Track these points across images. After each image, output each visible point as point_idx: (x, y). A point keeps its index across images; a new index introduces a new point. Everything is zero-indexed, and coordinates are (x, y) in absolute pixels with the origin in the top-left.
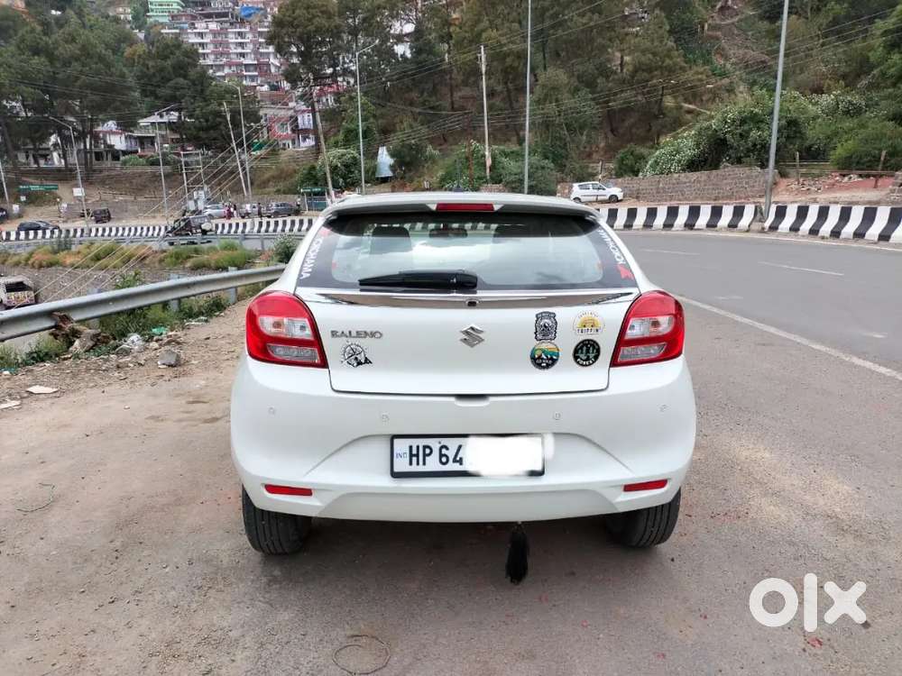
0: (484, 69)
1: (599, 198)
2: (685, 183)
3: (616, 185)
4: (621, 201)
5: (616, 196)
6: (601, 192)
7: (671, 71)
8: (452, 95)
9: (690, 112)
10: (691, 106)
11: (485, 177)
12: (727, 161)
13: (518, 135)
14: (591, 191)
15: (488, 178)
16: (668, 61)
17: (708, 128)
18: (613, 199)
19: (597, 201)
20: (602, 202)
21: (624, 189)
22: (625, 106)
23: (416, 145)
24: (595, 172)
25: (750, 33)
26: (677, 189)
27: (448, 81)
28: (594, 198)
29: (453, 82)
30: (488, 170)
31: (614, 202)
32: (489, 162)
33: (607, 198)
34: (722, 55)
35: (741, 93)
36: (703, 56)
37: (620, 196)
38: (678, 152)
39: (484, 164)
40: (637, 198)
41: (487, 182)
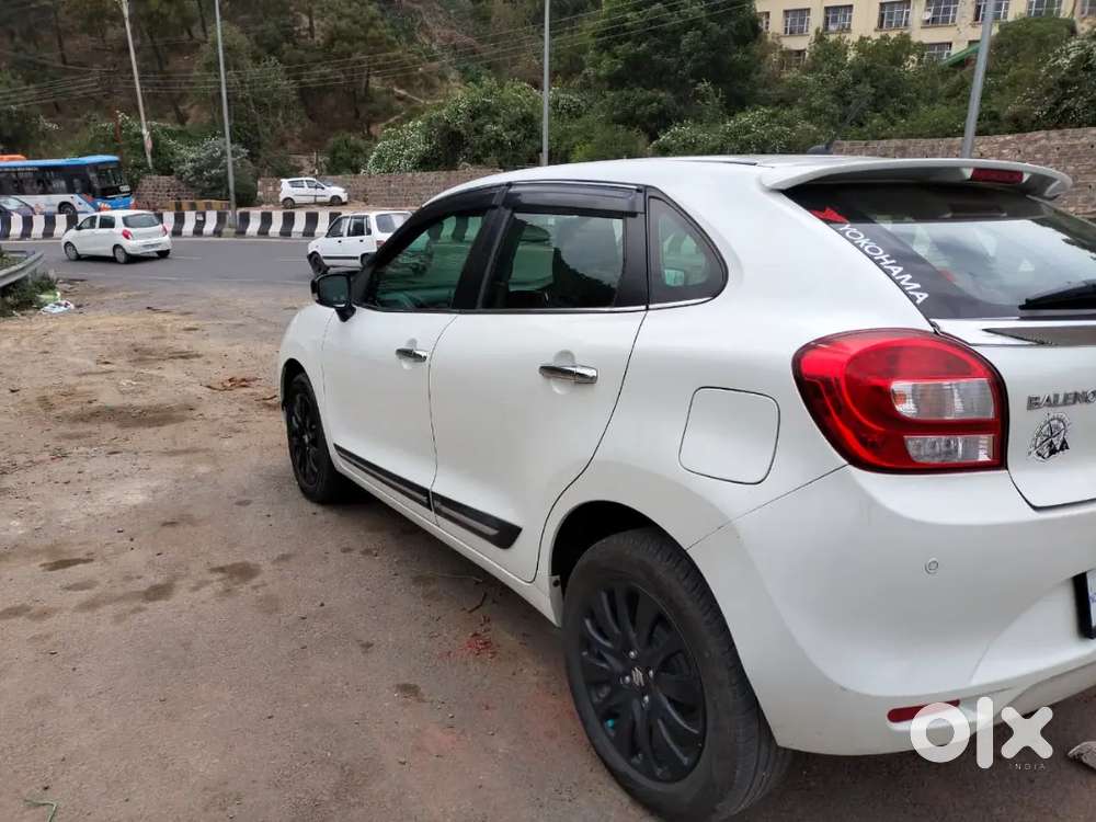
0: (126, 12)
1: (319, 199)
2: (421, 185)
3: (335, 183)
4: (345, 204)
5: (339, 198)
6: (319, 191)
7: (378, 44)
8: (61, 46)
9: (401, 98)
10: (402, 92)
11: (146, 164)
12: (463, 160)
13: (177, 109)
14: (306, 190)
15: (151, 166)
16: (372, 31)
17: (439, 119)
18: (335, 201)
19: (315, 203)
20: (322, 204)
21: (347, 188)
22: (321, 85)
23: (19, 113)
24: (298, 165)
25: (452, 11)
26: (412, 192)
27: (54, 23)
28: (312, 199)
29: (60, 25)
30: (149, 156)
31: (338, 205)
32: (149, 145)
33: (328, 199)
34: (427, 34)
35: (454, 81)
36: (405, 31)
37: (344, 198)
38: (406, 147)
39: (143, 148)
40: (365, 200)
41: (149, 172)
